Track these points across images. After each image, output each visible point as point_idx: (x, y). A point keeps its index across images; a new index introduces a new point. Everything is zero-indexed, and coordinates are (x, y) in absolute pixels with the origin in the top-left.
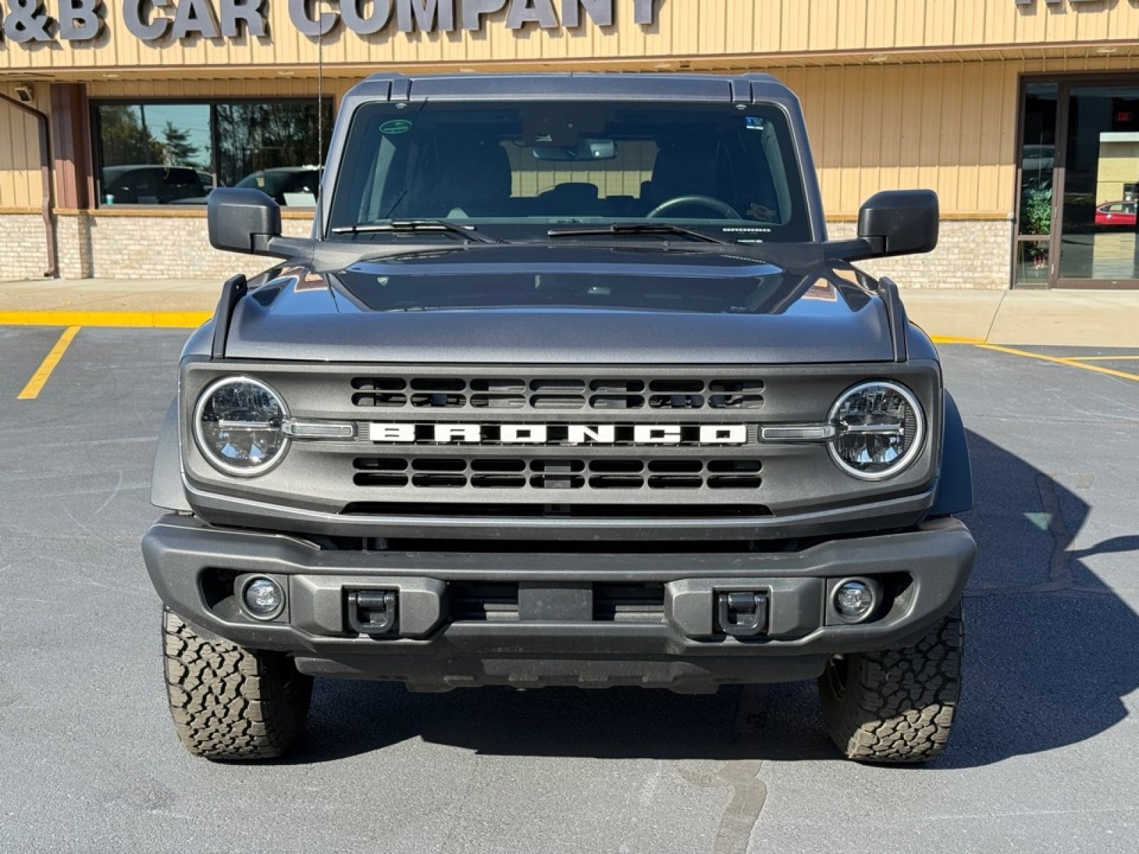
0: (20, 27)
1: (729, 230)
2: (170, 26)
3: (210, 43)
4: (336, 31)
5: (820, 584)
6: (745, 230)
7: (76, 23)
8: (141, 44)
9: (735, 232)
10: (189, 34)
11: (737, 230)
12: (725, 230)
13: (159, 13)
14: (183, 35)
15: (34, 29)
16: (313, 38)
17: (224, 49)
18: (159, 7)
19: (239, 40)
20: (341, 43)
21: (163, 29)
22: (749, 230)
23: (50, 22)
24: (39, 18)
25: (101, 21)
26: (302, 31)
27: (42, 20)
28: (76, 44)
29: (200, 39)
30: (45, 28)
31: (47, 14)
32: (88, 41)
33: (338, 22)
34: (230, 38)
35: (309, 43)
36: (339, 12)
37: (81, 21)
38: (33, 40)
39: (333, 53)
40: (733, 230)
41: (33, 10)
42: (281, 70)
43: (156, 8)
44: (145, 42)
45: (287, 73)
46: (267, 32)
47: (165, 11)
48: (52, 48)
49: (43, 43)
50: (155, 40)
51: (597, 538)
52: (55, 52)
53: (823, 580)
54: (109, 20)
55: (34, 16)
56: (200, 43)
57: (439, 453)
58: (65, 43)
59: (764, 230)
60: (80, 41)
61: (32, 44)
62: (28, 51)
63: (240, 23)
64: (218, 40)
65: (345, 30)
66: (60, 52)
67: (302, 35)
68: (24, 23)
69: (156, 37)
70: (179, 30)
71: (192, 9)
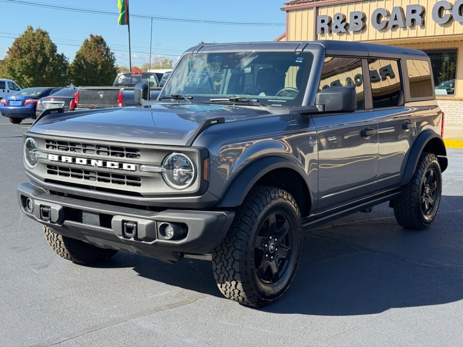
0: (337, 27)
1: (270, 101)
2: (387, 24)
3: (402, 29)
4: (451, 21)
5: (155, 223)
6: (276, 101)
7: (355, 24)
8: (377, 31)
9: (272, 101)
10: (394, 26)
11: (273, 101)
12: (269, 100)
13: (385, 18)
14: (392, 27)
15: (341, 28)
16: (441, 25)
17: (407, 31)
18: (385, 16)
19: (413, 28)
20: (452, 27)
21: (384, 25)
22: (277, 101)
23: (347, 25)
24: (343, 23)
25: (364, 23)
26: (437, 23)
27: (344, 24)
28: (355, 33)
29: (398, 28)
30: (345, 27)
31: (347, 22)
32: (359, 31)
33: (451, 18)
34: (409, 27)
35: (440, 27)
36: (451, 14)
37: (357, 24)
38: (340, 32)
39: (449, 31)
40: (271, 101)
41: (341, 21)
42: (432, 39)
43: (384, 17)
44: (379, 30)
45: (434, 40)
46: (423, 23)
47: (387, 17)
48: (347, 35)
49: (344, 33)
50: (382, 29)
51: (100, 198)
52: (348, 36)
53: (156, 222)
54: (367, 23)
55: (341, 23)
56: (398, 29)
57: (64, 165)
58: (351, 32)
59: (284, 101)
60: (357, 31)
61: (340, 33)
62: (339, 36)
63: (413, 21)
64: (405, 28)
65: (454, 21)
66: (350, 36)
67: (437, 24)
68: (338, 26)
69: (382, 28)
70: (390, 25)
71: (396, 16)
